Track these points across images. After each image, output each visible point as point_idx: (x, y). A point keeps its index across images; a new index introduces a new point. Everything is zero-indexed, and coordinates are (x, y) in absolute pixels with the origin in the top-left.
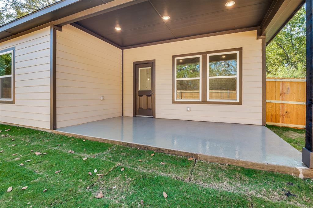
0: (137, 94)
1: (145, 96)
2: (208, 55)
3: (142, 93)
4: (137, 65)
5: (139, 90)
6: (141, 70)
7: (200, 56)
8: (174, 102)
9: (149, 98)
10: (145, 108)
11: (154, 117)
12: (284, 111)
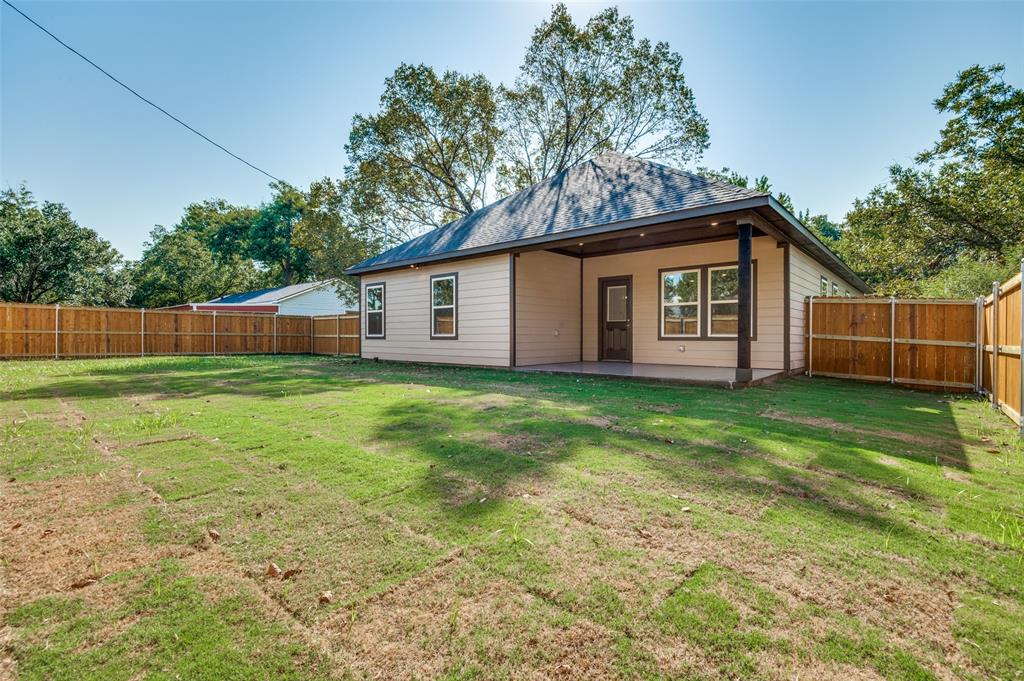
0: (605, 327)
1: (616, 331)
2: (710, 270)
3: (612, 326)
4: (604, 283)
5: (608, 320)
6: (611, 290)
7: (699, 271)
8: (660, 338)
9: (624, 333)
10: (617, 348)
11: (631, 362)
12: (855, 352)
